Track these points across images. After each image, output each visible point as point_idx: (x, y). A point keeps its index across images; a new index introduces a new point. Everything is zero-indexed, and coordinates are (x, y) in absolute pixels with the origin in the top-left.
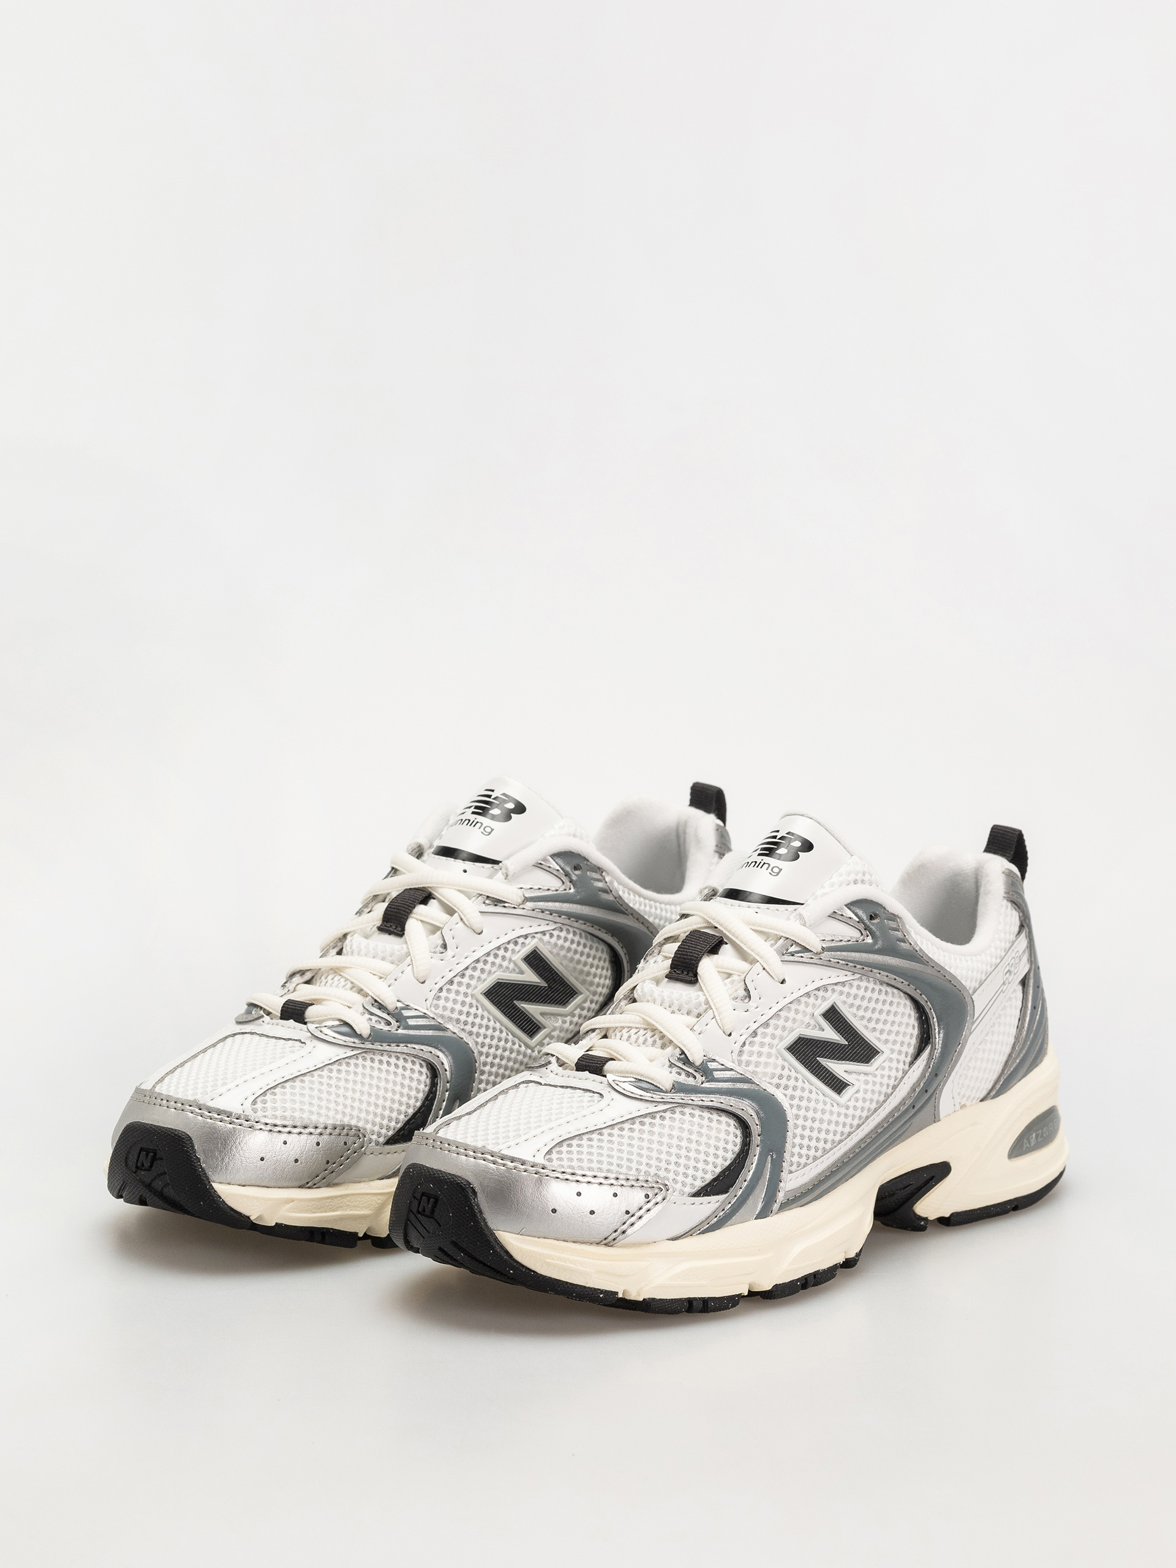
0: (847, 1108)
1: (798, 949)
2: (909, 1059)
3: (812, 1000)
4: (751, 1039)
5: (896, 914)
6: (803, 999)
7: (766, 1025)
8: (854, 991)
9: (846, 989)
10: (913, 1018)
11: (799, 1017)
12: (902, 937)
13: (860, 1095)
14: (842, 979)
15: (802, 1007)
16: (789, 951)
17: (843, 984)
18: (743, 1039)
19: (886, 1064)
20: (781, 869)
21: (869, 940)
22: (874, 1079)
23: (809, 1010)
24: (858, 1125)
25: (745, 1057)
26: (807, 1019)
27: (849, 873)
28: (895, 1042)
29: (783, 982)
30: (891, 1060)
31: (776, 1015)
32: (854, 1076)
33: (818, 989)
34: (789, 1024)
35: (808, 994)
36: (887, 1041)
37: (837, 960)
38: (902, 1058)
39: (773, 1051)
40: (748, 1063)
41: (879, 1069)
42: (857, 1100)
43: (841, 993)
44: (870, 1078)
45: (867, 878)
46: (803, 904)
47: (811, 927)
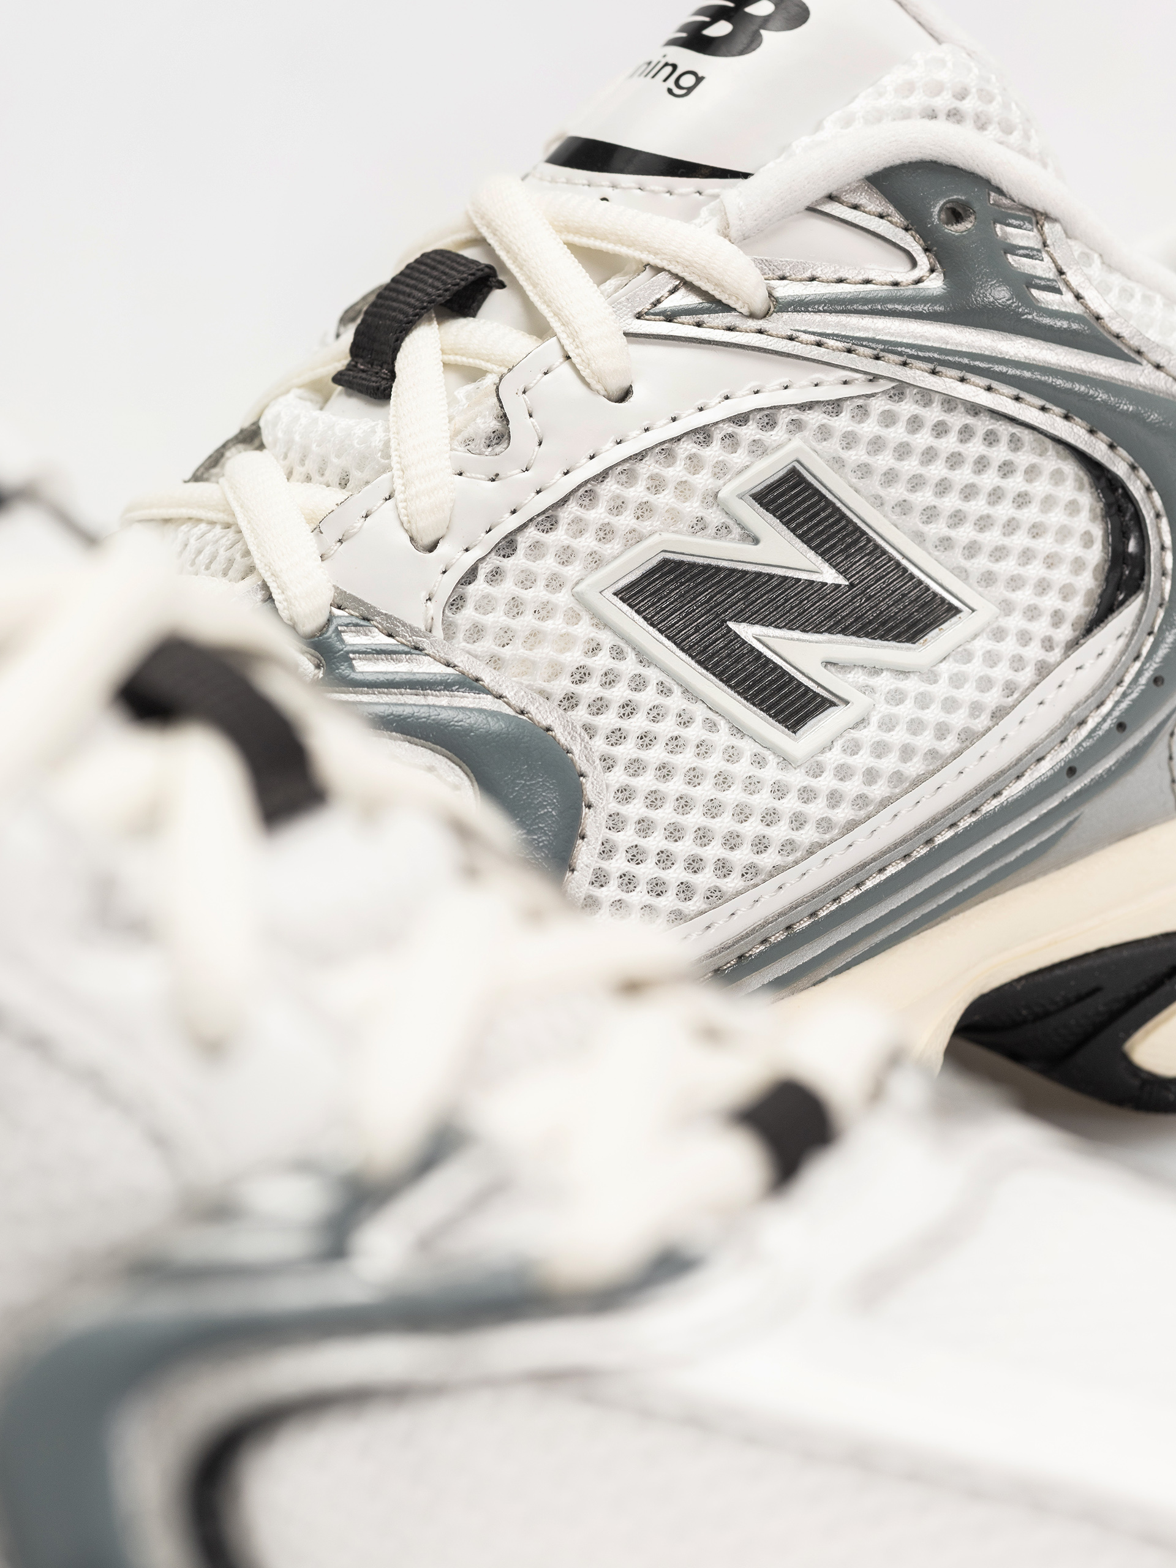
0: (817, 771)
1: (692, 300)
2: (1065, 633)
3: (714, 452)
4: (495, 560)
5: (1040, 209)
6: (687, 447)
7: (548, 519)
8: (870, 428)
9: (842, 422)
10: (1085, 515)
11: (665, 499)
12: (1052, 274)
13: (868, 735)
14: (830, 392)
15: (676, 472)
16: (661, 307)
17: (835, 406)
18: (470, 559)
19: (981, 645)
20: (702, 78)
21: (935, 284)
22: (924, 687)
23: (703, 480)
24: (848, 822)
25: (467, 615)
26: (693, 508)
27: (909, 88)
28: (1015, 582)
29: (625, 395)
30: (999, 634)
31: (586, 492)
32: (858, 677)
33: (741, 419)
34: (625, 521)
35: (703, 434)
36: (988, 579)
37: (818, 338)
38: (1041, 627)
39: (563, 599)
40: (477, 632)
41: (951, 659)
42: (854, 748)
43: (824, 433)
44: (912, 686)
45: (968, 105)
46: (746, 176)
47: (744, 241)
